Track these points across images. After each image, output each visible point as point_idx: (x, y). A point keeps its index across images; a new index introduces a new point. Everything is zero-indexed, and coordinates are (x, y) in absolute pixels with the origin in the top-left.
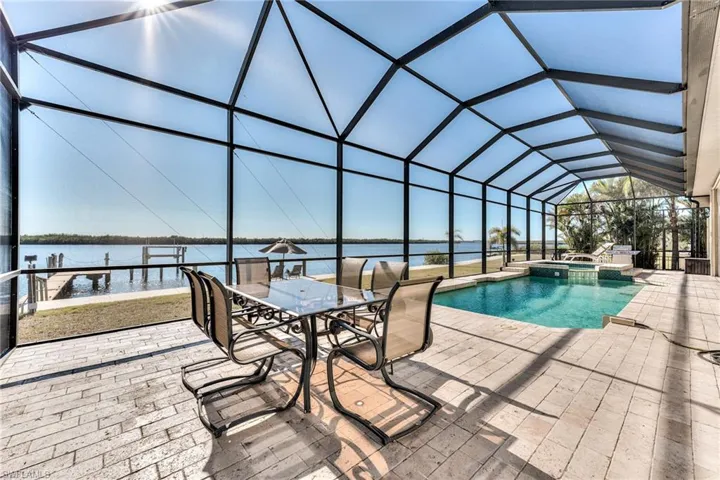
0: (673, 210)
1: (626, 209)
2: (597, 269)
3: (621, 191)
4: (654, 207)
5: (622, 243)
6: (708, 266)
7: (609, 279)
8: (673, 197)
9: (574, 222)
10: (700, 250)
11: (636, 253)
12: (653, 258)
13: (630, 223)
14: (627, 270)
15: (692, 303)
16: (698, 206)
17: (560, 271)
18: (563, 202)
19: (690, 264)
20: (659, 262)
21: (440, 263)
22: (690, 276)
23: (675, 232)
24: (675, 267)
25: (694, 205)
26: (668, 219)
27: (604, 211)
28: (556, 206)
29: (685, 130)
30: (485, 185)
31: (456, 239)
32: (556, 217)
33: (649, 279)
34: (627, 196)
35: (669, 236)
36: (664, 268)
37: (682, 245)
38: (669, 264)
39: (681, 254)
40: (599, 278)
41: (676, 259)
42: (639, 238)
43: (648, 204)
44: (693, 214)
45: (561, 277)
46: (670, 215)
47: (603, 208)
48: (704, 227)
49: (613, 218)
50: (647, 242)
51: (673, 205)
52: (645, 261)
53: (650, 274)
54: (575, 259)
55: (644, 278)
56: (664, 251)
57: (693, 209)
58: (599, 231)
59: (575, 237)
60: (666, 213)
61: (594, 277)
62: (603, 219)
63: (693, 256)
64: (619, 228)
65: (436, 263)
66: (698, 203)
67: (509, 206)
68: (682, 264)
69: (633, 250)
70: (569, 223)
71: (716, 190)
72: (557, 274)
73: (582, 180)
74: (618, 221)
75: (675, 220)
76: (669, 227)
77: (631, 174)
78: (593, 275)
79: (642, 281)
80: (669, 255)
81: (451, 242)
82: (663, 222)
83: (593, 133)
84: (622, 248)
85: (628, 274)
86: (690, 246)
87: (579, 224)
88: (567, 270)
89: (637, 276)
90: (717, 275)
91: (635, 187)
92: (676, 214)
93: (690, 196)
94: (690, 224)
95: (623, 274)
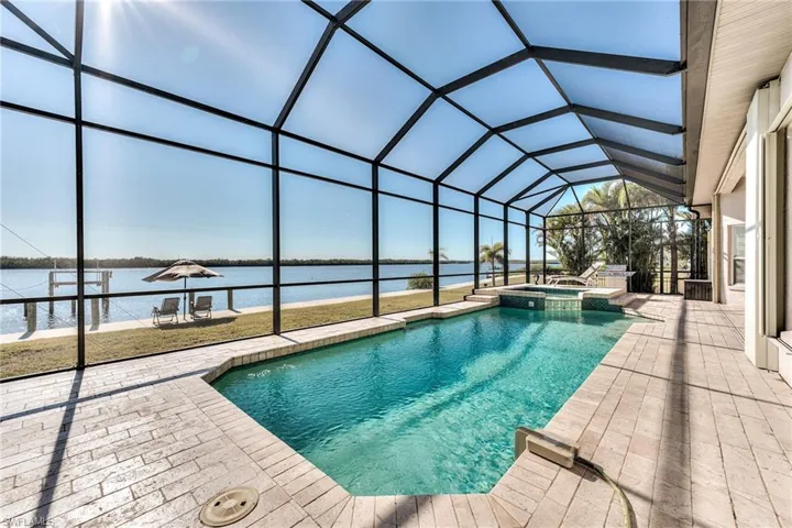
0: (672, 222)
1: (623, 222)
2: (581, 296)
3: (616, 201)
4: (653, 221)
5: (619, 263)
6: (710, 290)
7: (595, 309)
8: (671, 207)
9: (569, 238)
10: (700, 270)
11: (631, 274)
12: (651, 278)
13: (626, 238)
14: (616, 298)
15: (691, 332)
16: (698, 218)
17: (535, 300)
18: (553, 213)
19: (689, 288)
20: (657, 284)
21: (426, 287)
22: (689, 302)
23: (674, 249)
24: (674, 292)
25: (694, 216)
26: (666, 235)
27: (600, 225)
28: (544, 218)
29: (685, 130)
30: (477, 196)
31: (441, 259)
32: (544, 231)
33: (643, 309)
34: (622, 206)
35: (668, 254)
36: (662, 292)
37: (681, 263)
38: (667, 287)
39: (680, 276)
40: (583, 308)
41: (675, 280)
42: (637, 256)
43: (646, 217)
44: (693, 228)
45: (535, 308)
46: (669, 229)
47: (598, 220)
48: (705, 243)
49: (610, 234)
50: (646, 260)
51: (672, 218)
52: (641, 283)
53: (643, 301)
54: (559, 283)
55: (635, 308)
56: (662, 272)
57: (693, 221)
58: (595, 249)
59: (569, 255)
60: (665, 226)
61: (577, 308)
62: (598, 233)
63: (692, 277)
64: (616, 244)
65: (420, 288)
66: (698, 213)
67: (506, 221)
68: (681, 286)
69: (628, 270)
70: (563, 239)
71: (719, 195)
72: (531, 304)
73: (570, 184)
74: (614, 237)
75: (673, 235)
76: (668, 243)
77: (624, 176)
78: (575, 304)
79: (633, 313)
80: (667, 276)
81: (436, 263)
82: (661, 237)
83: (591, 137)
84: (616, 268)
85: (616, 302)
86: (689, 265)
87: (573, 240)
88: (543, 299)
89: (628, 305)
90: (719, 302)
91: (631, 196)
92: (676, 228)
93: (689, 206)
94: (690, 240)
95: (612, 302)
